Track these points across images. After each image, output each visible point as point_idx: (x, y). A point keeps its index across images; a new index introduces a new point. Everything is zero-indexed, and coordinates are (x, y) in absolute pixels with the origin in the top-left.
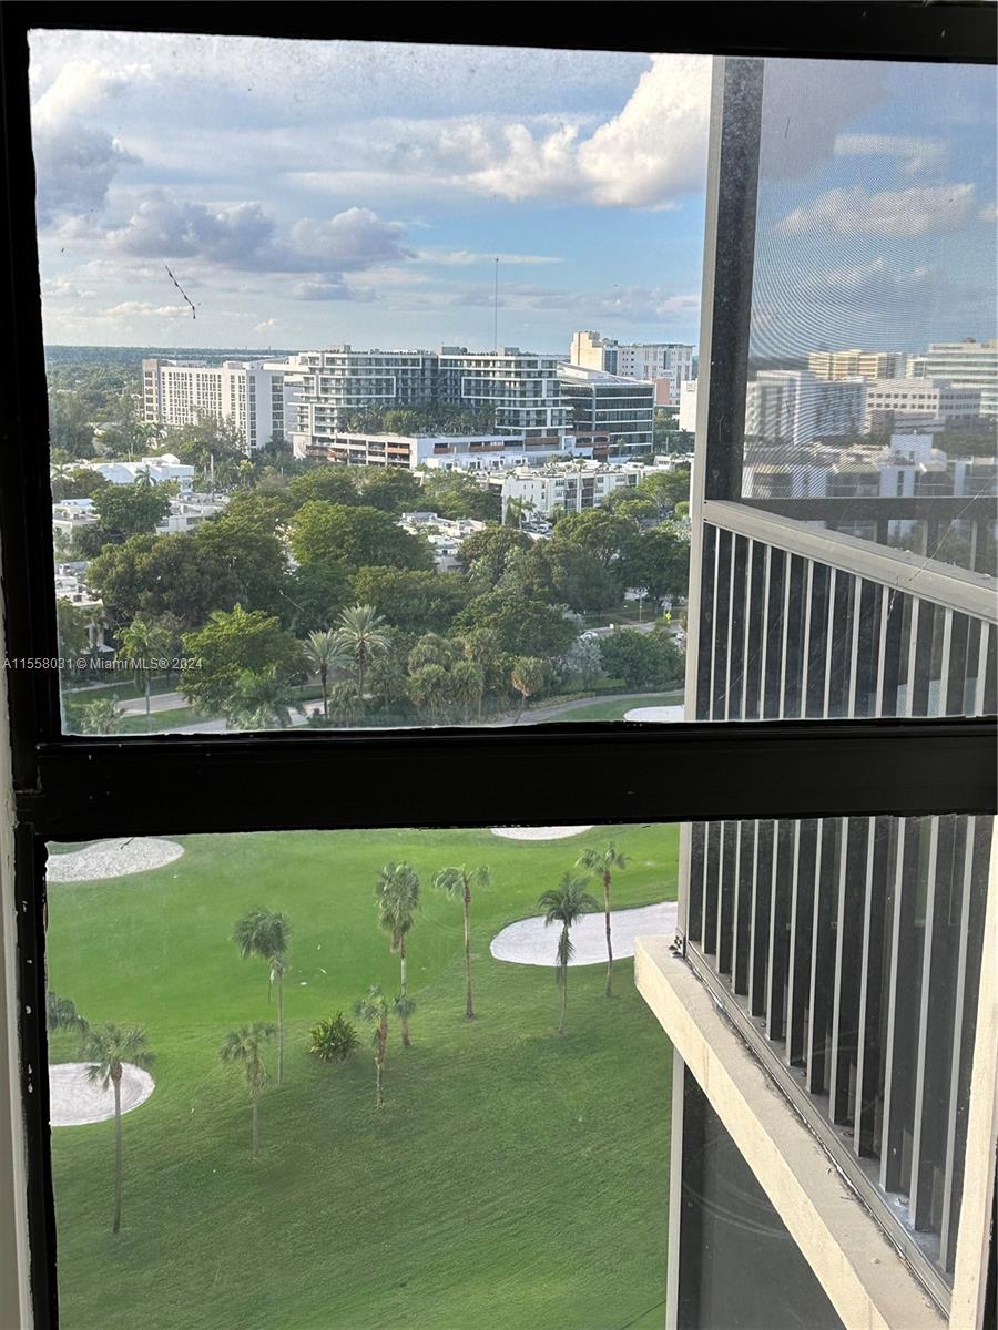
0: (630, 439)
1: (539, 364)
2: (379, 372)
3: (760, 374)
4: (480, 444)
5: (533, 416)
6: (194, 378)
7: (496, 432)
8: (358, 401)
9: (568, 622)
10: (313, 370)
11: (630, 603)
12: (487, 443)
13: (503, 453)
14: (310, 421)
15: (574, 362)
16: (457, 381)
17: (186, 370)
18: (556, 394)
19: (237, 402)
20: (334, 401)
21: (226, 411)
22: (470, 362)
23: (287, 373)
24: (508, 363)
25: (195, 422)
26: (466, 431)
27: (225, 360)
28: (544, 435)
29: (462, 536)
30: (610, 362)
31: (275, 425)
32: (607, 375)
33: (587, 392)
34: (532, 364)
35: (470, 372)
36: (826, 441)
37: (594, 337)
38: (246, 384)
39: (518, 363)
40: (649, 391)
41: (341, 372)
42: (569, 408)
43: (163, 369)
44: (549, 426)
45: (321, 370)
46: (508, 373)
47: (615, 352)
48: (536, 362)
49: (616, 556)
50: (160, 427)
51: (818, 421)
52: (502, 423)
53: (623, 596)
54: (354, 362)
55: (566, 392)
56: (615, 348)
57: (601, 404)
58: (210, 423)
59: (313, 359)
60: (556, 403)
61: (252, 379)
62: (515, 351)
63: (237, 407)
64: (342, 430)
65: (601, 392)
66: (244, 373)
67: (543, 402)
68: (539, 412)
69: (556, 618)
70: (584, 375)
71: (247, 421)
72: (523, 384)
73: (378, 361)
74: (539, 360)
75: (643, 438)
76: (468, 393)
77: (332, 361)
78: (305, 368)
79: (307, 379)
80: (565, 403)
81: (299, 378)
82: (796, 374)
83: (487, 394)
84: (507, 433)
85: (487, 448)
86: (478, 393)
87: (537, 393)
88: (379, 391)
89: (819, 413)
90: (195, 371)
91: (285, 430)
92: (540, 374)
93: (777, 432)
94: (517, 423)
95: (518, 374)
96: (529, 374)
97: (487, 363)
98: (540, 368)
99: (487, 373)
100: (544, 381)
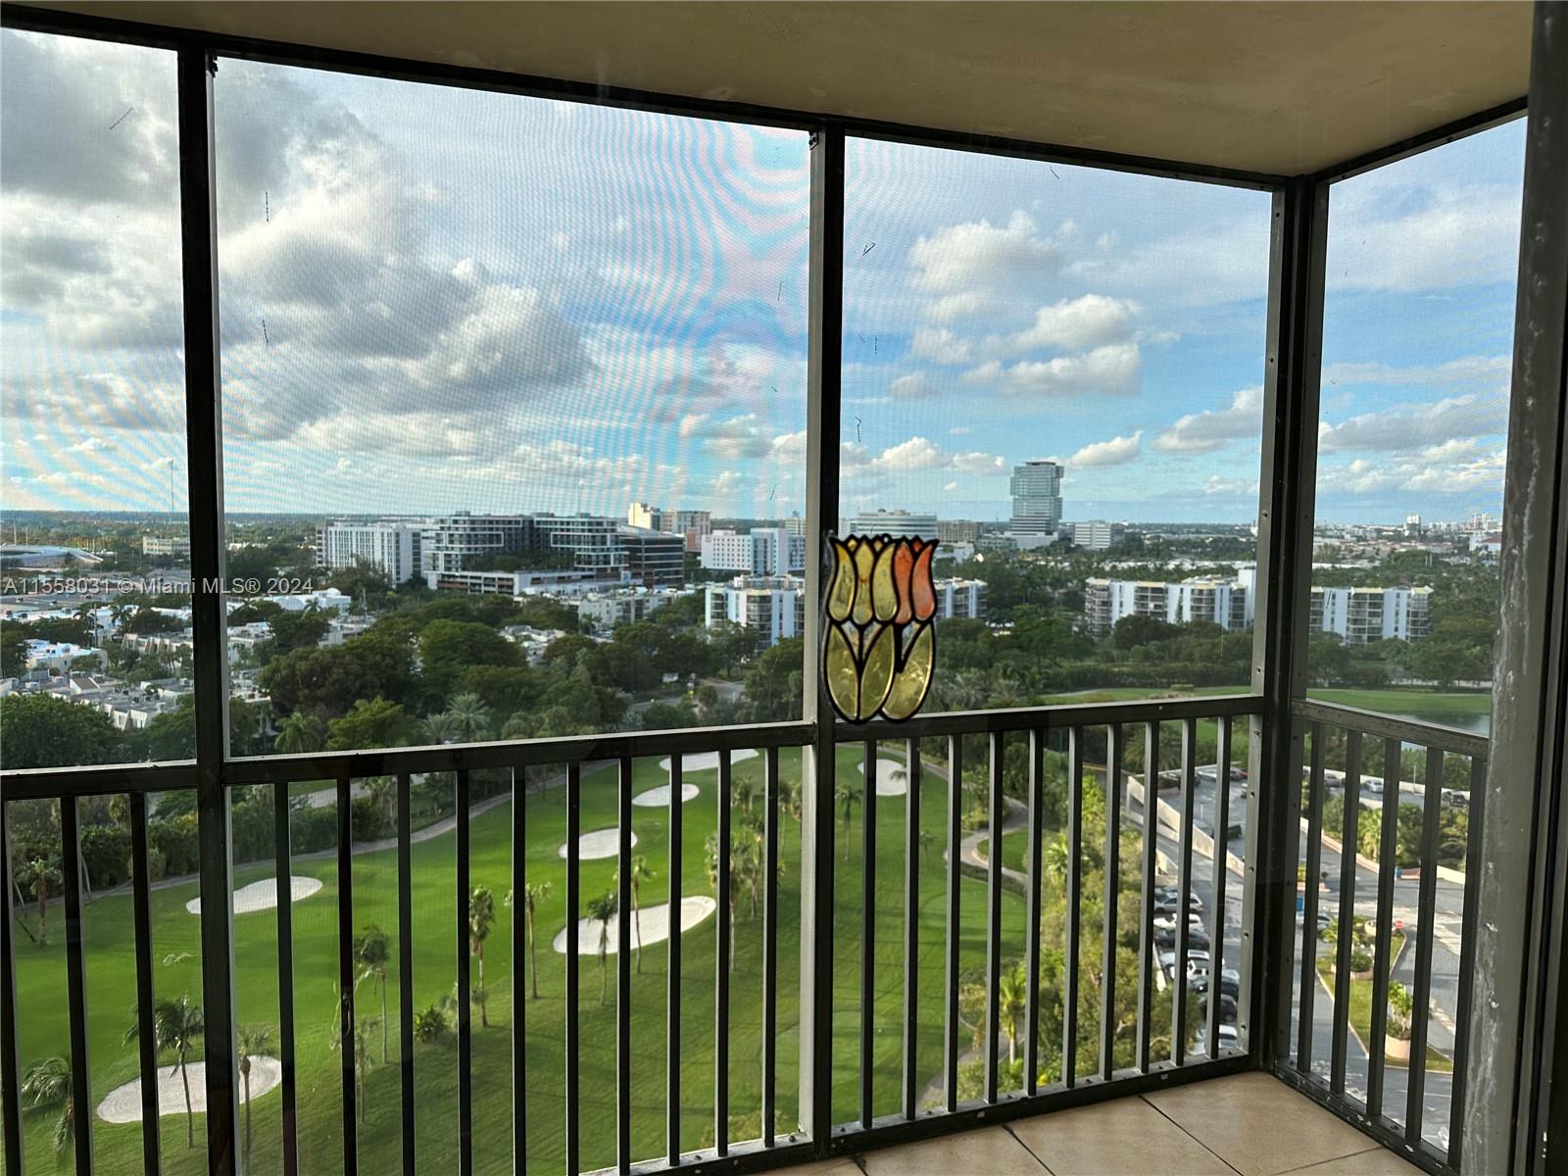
0: (668, 573)
1: (605, 524)
2: (491, 529)
3: (752, 530)
4: (563, 578)
5: (601, 558)
6: (354, 534)
7: (576, 569)
8: (476, 549)
9: (620, 700)
10: (442, 529)
11: (666, 684)
12: (569, 577)
13: (579, 584)
14: (441, 563)
15: (630, 523)
16: (548, 535)
17: (349, 529)
18: (617, 543)
19: (386, 550)
20: (458, 549)
21: (378, 557)
22: (556, 523)
23: (424, 530)
24: (583, 524)
25: (355, 565)
26: (553, 568)
27: (376, 522)
28: (609, 571)
29: (549, 641)
30: (656, 522)
31: (414, 566)
32: (654, 532)
33: (638, 541)
34: (599, 524)
35: (556, 530)
36: (794, 573)
37: (644, 506)
38: (393, 538)
39: (590, 524)
40: (681, 541)
41: (462, 529)
42: (627, 553)
43: (330, 529)
44: (612, 565)
45: (449, 528)
46: (583, 530)
47: (659, 516)
48: (602, 523)
49: (656, 652)
50: (327, 569)
51: (791, 561)
52: (579, 563)
53: (662, 680)
54: (473, 522)
55: (623, 542)
56: (659, 514)
57: (647, 550)
58: (365, 565)
59: (442, 521)
60: (617, 550)
61: (398, 535)
62: (587, 515)
63: (386, 554)
64: (464, 569)
65: (648, 542)
66: (390, 530)
67: (608, 549)
68: (605, 556)
69: (612, 697)
70: (635, 531)
71: (393, 564)
72: (593, 537)
73: (491, 522)
74: (605, 521)
75: (677, 573)
76: (555, 543)
77: (456, 522)
78: (438, 527)
79: (438, 535)
80: (623, 549)
81: (433, 534)
82: (775, 531)
83: (568, 543)
84: (583, 570)
85: (569, 580)
86: (562, 543)
87: (604, 543)
88: (491, 543)
89: (791, 556)
90: (354, 530)
91: (422, 568)
92: (605, 531)
93: (765, 568)
94: (590, 563)
95: (590, 531)
96: (597, 531)
97: (568, 523)
98: (605, 527)
99: (568, 530)
100: (608, 535)
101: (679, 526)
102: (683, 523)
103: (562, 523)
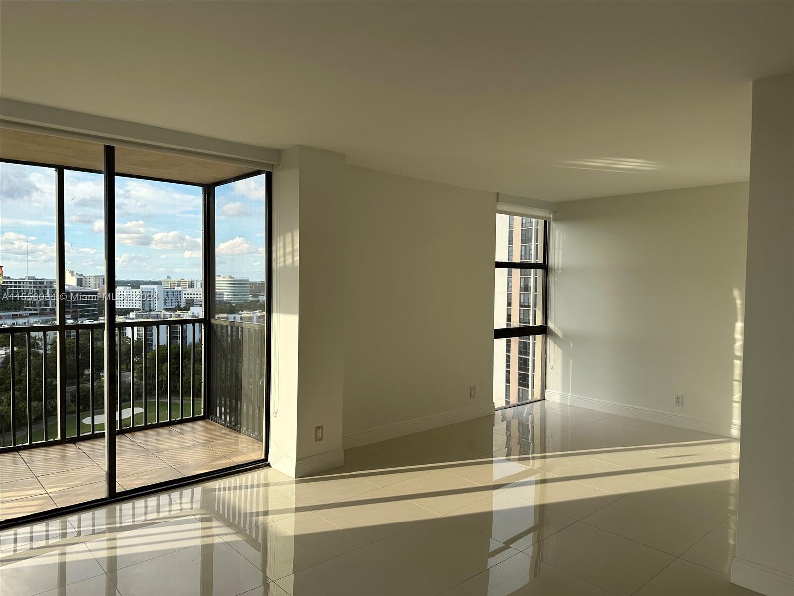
0: (88, 311)
1: (45, 283)
3: (141, 286)
4: (17, 315)
5: (43, 303)
7: (25, 310)
12: (21, 315)
13: (28, 319)
16: (6, 290)
22: (11, 282)
24: (30, 283)
26: (10, 310)
28: (48, 311)
29: (6, 353)
30: (80, 282)
32: (77, 287)
34: (40, 283)
35: (11, 286)
36: (166, 310)
37: (72, 273)
39: (35, 283)
40: (96, 293)
44: (50, 307)
46: (30, 287)
47: (82, 278)
48: (44, 282)
51: (165, 303)
52: (28, 306)
53: (84, 373)
56: (82, 277)
62: (33, 278)
68: (45, 302)
72: (37, 291)
74: (45, 281)
75: (94, 311)
82: (156, 287)
84: (31, 310)
85: (21, 316)
89: (165, 300)
92: (46, 287)
93: (150, 307)
94: (35, 306)
95: (35, 287)
96: (40, 287)
97: (20, 282)
98: (45, 284)
99: (20, 287)
100: (48, 289)
101: (96, 284)
102: (97, 282)
103: (16, 282)
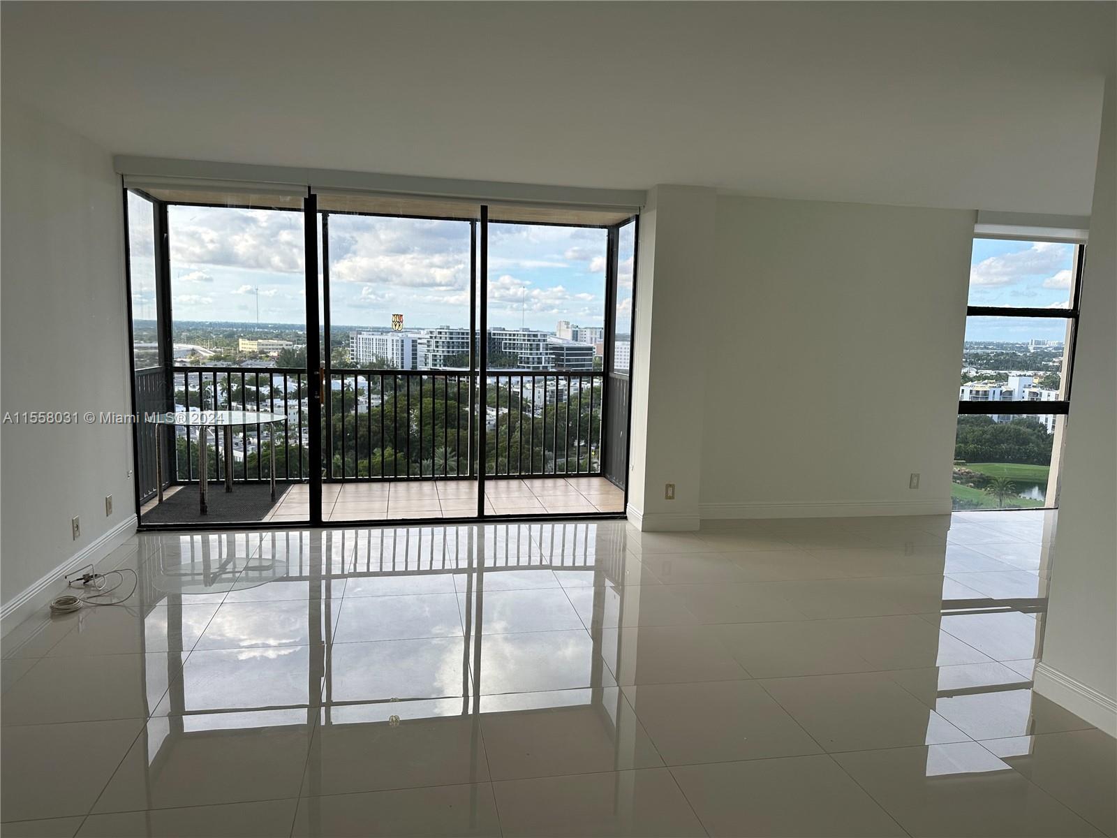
1: (539, 336)
2: (463, 338)
5: (536, 360)
6: (374, 340)
7: (519, 367)
8: (453, 352)
10: (431, 337)
12: (514, 372)
14: (430, 361)
15: (558, 336)
16: (500, 343)
17: (371, 337)
18: (547, 350)
19: (395, 352)
20: (441, 352)
21: (390, 357)
22: (506, 334)
23: (420, 339)
24: (524, 335)
25: (375, 361)
26: (504, 367)
27: (389, 332)
28: (541, 369)
30: (575, 336)
31: (413, 363)
32: (571, 342)
33: (562, 348)
34: (535, 336)
35: (506, 339)
37: (567, 324)
38: (400, 344)
39: (529, 335)
40: (591, 349)
41: (445, 338)
42: (554, 356)
43: (359, 336)
44: (543, 365)
45: (436, 337)
46: (524, 340)
47: (577, 331)
48: (537, 335)
49: (570, 425)
50: (357, 363)
52: (521, 363)
53: (573, 444)
54: (451, 333)
55: (551, 349)
56: (577, 329)
57: (567, 355)
58: (382, 362)
59: (431, 332)
60: (547, 354)
61: (402, 341)
62: (527, 330)
63: (395, 354)
64: (445, 366)
65: (568, 349)
66: (398, 338)
67: (541, 354)
68: (538, 358)
70: (560, 341)
71: (400, 361)
72: (531, 345)
73: (463, 334)
74: (539, 334)
76: (505, 348)
77: (440, 333)
78: (428, 336)
79: (428, 341)
80: (551, 354)
81: (425, 341)
83: (514, 349)
84: (524, 368)
86: (510, 349)
87: (538, 349)
88: (463, 348)
90: (374, 337)
91: (418, 365)
92: (539, 340)
94: (528, 363)
95: (529, 340)
96: (534, 341)
97: (514, 335)
98: (539, 338)
99: (514, 340)
100: (541, 344)
101: (592, 339)
102: (593, 336)
103: (510, 335)
